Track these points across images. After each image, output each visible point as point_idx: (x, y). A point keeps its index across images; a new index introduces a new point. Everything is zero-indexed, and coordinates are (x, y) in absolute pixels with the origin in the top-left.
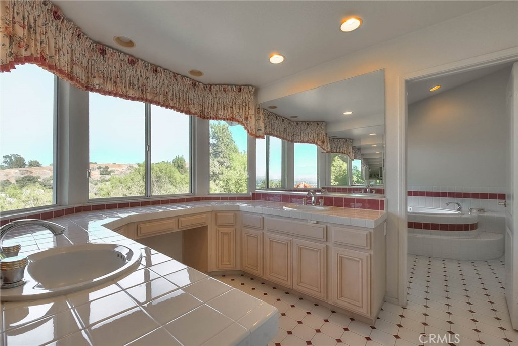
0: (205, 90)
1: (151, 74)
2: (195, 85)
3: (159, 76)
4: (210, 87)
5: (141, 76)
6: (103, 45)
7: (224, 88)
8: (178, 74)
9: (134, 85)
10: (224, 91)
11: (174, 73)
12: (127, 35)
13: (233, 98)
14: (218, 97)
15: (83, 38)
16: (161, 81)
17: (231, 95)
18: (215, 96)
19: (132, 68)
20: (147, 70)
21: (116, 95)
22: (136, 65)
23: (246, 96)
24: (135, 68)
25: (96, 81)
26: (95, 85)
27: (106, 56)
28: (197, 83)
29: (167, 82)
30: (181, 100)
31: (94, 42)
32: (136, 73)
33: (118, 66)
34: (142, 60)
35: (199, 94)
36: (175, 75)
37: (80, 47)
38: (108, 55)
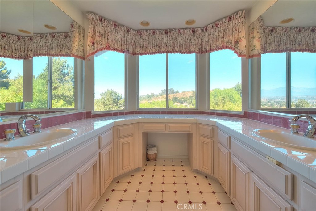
0: (203, 31)
1: (164, 36)
2: (194, 31)
3: (169, 35)
4: (206, 28)
5: (159, 39)
6: (139, 30)
7: (216, 24)
8: (181, 29)
9: (155, 45)
10: (216, 26)
11: (178, 29)
12: (145, 19)
13: (223, 29)
14: (212, 33)
15: (131, 31)
16: (170, 37)
17: (222, 28)
18: (210, 33)
19: (153, 36)
20: (162, 34)
21: (146, 54)
22: (156, 34)
23: (236, 22)
24: (155, 35)
25: (138, 50)
26: (137, 51)
27: (142, 35)
28: (196, 29)
29: (174, 37)
30: (183, 45)
31: (136, 30)
32: (156, 38)
33: (147, 38)
34: (158, 30)
35: (198, 37)
36: (179, 30)
37: (129, 36)
38: (143, 34)
